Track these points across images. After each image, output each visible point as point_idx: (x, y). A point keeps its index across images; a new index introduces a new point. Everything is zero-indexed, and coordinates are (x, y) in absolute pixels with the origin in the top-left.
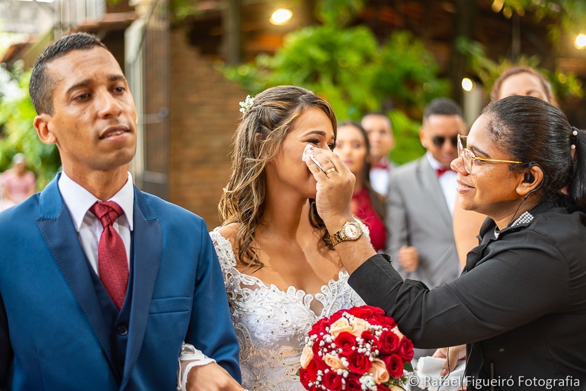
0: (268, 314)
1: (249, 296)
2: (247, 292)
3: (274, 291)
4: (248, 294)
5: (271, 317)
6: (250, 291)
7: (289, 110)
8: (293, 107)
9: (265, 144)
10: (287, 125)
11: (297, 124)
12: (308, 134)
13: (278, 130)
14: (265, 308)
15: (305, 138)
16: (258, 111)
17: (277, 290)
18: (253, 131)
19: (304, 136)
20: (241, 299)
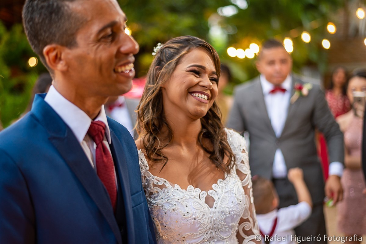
0: (173, 208)
1: (158, 194)
3: (177, 190)
5: (175, 210)
6: (159, 190)
8: (183, 48)
9: (162, 73)
10: (177, 59)
13: (171, 62)
14: (171, 203)
17: (180, 188)
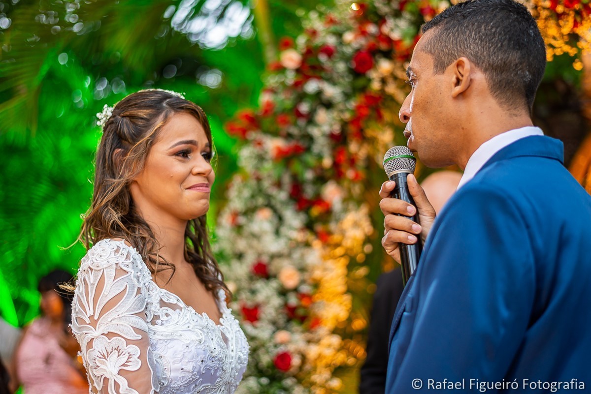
0: (198, 338)
1: (169, 317)
2: (167, 312)
3: (195, 314)
4: (167, 315)
5: (202, 342)
6: (170, 311)
7: (152, 119)
8: (156, 115)
9: (127, 161)
10: (150, 137)
11: (161, 134)
12: (176, 145)
13: (141, 143)
14: (194, 332)
15: (171, 150)
16: (117, 123)
18: (111, 148)
19: (171, 148)
20: (159, 321)
